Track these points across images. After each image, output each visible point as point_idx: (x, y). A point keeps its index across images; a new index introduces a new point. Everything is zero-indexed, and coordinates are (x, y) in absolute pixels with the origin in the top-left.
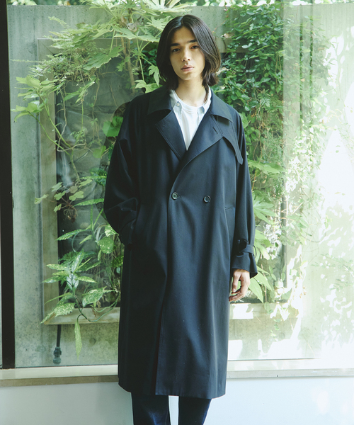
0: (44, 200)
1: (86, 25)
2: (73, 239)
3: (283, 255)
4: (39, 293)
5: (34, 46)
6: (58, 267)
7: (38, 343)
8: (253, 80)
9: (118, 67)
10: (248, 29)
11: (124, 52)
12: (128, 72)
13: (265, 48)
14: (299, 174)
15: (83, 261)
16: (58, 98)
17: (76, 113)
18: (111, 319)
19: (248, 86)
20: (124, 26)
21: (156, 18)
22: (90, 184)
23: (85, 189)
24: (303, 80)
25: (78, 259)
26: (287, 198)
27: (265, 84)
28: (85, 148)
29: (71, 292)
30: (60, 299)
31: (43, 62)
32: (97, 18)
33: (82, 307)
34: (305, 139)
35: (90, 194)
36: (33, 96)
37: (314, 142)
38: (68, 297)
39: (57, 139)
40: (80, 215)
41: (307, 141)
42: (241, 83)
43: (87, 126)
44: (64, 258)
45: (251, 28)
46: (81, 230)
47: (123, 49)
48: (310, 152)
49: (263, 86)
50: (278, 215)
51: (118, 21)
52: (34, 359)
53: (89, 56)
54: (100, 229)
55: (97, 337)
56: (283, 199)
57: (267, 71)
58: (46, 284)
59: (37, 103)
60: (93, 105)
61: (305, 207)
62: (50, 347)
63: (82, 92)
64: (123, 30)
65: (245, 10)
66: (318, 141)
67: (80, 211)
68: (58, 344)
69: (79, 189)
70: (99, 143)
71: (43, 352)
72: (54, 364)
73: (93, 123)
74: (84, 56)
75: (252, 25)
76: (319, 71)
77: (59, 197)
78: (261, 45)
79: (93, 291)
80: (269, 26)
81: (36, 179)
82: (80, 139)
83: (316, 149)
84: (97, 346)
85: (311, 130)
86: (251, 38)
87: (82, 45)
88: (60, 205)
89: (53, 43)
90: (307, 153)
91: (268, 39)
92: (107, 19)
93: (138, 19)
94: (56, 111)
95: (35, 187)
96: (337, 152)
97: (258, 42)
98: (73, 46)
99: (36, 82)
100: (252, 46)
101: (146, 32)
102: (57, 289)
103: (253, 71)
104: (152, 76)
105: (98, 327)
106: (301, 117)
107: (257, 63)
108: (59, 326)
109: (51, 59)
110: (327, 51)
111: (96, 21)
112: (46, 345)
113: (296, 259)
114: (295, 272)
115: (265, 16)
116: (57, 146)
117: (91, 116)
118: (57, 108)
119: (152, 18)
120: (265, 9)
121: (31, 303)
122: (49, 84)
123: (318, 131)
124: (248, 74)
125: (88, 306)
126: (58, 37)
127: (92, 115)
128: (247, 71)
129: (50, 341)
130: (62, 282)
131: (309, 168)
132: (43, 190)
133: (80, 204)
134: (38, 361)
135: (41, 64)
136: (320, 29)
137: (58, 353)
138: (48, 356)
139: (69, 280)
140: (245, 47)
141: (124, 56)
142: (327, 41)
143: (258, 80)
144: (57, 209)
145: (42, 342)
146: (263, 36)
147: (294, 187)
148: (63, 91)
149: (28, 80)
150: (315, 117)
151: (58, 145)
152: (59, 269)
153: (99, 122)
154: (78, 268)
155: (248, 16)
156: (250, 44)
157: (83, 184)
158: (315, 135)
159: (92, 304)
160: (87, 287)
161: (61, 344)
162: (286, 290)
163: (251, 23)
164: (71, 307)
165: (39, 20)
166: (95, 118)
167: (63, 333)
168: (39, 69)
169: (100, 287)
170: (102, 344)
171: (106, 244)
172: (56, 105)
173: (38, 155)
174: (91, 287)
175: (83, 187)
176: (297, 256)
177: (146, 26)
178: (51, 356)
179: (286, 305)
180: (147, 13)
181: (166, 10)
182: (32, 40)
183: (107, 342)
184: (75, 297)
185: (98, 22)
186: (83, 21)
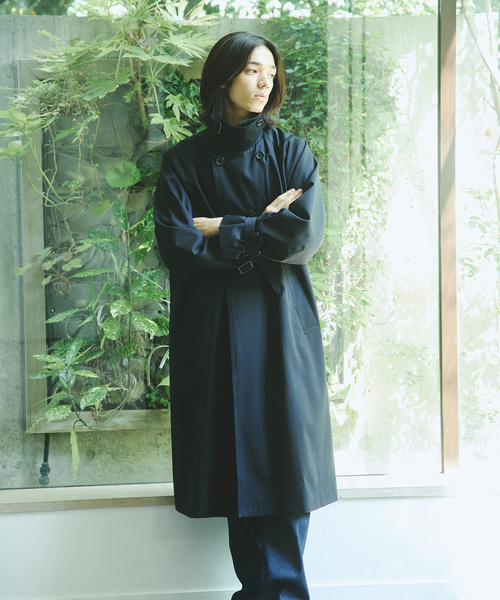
0: (29, 270)
1: (83, 42)
2: (67, 322)
3: (339, 341)
4: (20, 393)
5: (14, 68)
6: (48, 358)
7: (19, 458)
8: (301, 114)
9: (125, 97)
10: (293, 47)
11: (134, 78)
12: (137, 103)
13: (316, 74)
14: (360, 236)
15: (81, 350)
16: (46, 137)
17: (70, 157)
18: (116, 426)
19: (294, 122)
20: (134, 43)
21: (174, 33)
22: (89, 249)
23: (82, 256)
24: (364, 115)
25: (74, 347)
26: (344, 267)
27: (315, 119)
28: (81, 202)
29: (66, 390)
30: (49, 401)
31: (26, 90)
32: (96, 33)
33: (79, 410)
34: (366, 191)
35: (88, 262)
36: (16, 134)
37: (379, 195)
38: (61, 398)
39: (44, 190)
40: (75, 290)
41: (370, 194)
42: (285, 117)
43: (84, 173)
44: (55, 345)
45: (297, 47)
46: (77, 310)
47: (132, 74)
48: (374, 208)
49: (314, 122)
50: (332, 289)
51: (127, 37)
52: (14, 479)
53: (88, 82)
54: (101, 307)
55: (97, 450)
56: (339, 268)
57: (319, 103)
58: (30, 381)
59: (19, 142)
60: (91, 146)
61: (367, 278)
62: (34, 463)
63: (81, 129)
64: (133, 49)
65: (288, 23)
66: (384, 194)
67: (75, 285)
68: (46, 459)
69: (74, 255)
70: (100, 196)
71: (25, 470)
72: (40, 485)
73: (92, 170)
74: (82, 81)
75: (298, 43)
76: (384, 103)
77: (48, 266)
78: (311, 70)
79: (94, 389)
80: (319, 44)
81: (16, 242)
82: (76, 190)
83: (380, 204)
84: (97, 461)
85: (375, 179)
86: (297, 60)
87: (78, 68)
88: (50, 277)
89: (39, 64)
90: (370, 209)
91: (320, 60)
92: (110, 34)
93: (153, 35)
94: (43, 154)
95: (15, 253)
96: (411, 207)
97: (307, 64)
98: (66, 69)
99: (21, 117)
100: (299, 70)
101: (161, 51)
102: (45, 387)
103: (301, 102)
104: (171, 108)
105: (98, 437)
106: (363, 162)
107: (305, 93)
108: (47, 436)
109: (37, 86)
110: (394, 77)
111: (95, 37)
112: (29, 459)
113: (356, 347)
114: (354, 363)
115: (315, 32)
116: (44, 199)
117: (89, 160)
118: (44, 150)
119: (170, 33)
120: (314, 22)
121: (9, 405)
122: (35, 119)
123: (384, 181)
124: (293, 107)
125: (87, 409)
126: (45, 57)
127: (91, 158)
128: (293, 103)
129: (34, 455)
130: (53, 379)
131: (373, 228)
132: (26, 257)
133: (77, 275)
134: (18, 480)
135: (24, 92)
136: (385, 49)
137: (45, 470)
138: (33, 474)
139: (62, 375)
140: (289, 71)
141: (134, 84)
142: (393, 64)
143: (307, 114)
144: (45, 282)
145: (24, 456)
146: (313, 57)
147: (353, 253)
148: (52, 127)
149: (10, 113)
150: (380, 162)
151: (47, 198)
152: (49, 361)
153: (99, 169)
154: (74, 359)
155: (292, 32)
156: (297, 68)
157: (80, 249)
158: (379, 186)
159: (94, 406)
160: (84, 384)
161: (49, 459)
162: (342, 387)
163: (296, 40)
164: (66, 410)
165: (20, 35)
166: (95, 163)
167: (52, 444)
168: (21, 98)
169: (102, 383)
170: (103, 458)
171: (112, 327)
172: (43, 146)
173: (19, 212)
174: (90, 384)
175: (80, 254)
176: (357, 342)
177: (162, 44)
178: (36, 474)
179: (342, 406)
180: (162, 27)
181: (186, 23)
182: (10, 61)
183: (110, 456)
184: (71, 397)
185: (97, 38)
186: (78, 36)
